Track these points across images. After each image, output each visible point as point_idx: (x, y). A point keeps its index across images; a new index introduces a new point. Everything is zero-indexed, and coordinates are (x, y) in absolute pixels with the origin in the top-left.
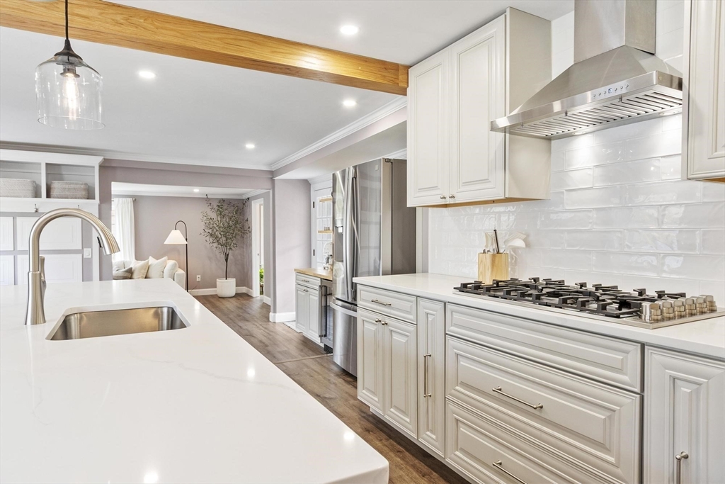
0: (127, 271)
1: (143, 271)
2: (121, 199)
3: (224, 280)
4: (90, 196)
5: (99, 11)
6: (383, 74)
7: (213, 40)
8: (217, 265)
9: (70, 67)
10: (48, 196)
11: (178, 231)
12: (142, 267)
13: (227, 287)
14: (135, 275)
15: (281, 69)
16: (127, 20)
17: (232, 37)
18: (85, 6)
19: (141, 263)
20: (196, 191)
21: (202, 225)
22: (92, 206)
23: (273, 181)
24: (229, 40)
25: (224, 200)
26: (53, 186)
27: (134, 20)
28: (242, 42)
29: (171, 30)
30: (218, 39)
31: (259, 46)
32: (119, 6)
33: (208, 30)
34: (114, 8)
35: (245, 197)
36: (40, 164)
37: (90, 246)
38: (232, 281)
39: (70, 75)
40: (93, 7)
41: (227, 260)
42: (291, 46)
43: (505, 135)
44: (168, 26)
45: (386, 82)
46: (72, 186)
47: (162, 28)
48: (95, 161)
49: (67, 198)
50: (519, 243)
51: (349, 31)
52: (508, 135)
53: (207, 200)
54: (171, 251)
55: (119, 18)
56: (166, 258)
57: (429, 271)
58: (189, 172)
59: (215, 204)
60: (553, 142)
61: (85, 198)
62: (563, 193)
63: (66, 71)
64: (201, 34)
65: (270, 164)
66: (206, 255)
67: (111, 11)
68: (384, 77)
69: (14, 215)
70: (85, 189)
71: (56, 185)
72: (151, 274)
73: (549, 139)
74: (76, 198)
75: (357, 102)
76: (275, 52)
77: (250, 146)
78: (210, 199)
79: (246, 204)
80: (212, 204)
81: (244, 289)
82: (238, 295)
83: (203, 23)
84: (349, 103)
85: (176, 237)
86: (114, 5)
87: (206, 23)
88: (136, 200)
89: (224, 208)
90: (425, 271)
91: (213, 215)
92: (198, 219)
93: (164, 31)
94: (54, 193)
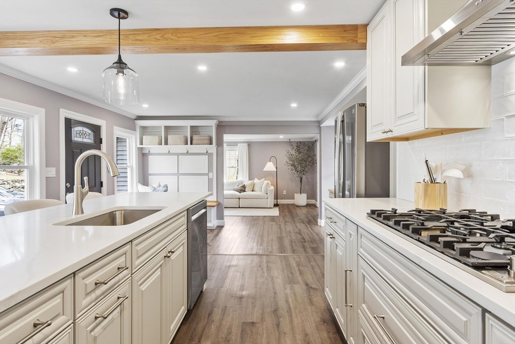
0: (242, 187)
1: (251, 187)
2: (241, 144)
3: (299, 195)
4: (211, 143)
5: (148, 35)
6: (341, 35)
7: (211, 38)
8: (295, 185)
9: (120, 70)
10: (191, 144)
11: (271, 163)
12: (250, 185)
13: (301, 199)
14: (246, 190)
15: (260, 48)
16: (162, 37)
17: (224, 33)
18: (140, 34)
19: (251, 182)
20: (281, 137)
21: (286, 159)
22: (213, 149)
23: (320, 128)
24: (222, 36)
25: (300, 142)
26: (193, 138)
27: (166, 36)
28: (230, 35)
29: (187, 37)
30: (215, 36)
31: (242, 35)
32: (158, 29)
33: (208, 32)
34: (157, 31)
35: (314, 140)
36: (187, 126)
37: (212, 171)
38: (304, 196)
39: (121, 74)
40: (145, 34)
41: (301, 182)
42: (265, 30)
43: (425, 68)
44: (185, 35)
45: (345, 42)
46: (203, 138)
47: (181, 37)
48: (213, 123)
49: (199, 144)
50: (457, 173)
51: (298, 8)
52: (427, 67)
53: (290, 143)
54: (267, 175)
55: (158, 37)
56: (263, 179)
57: (397, 197)
58: (264, 126)
59: (295, 145)
60: (493, 67)
61: (208, 144)
62: (503, 120)
63: (119, 72)
64: (204, 35)
65: (317, 116)
66: (288, 179)
67: (154, 33)
68: (344, 37)
69: (178, 155)
70: (208, 139)
71: (195, 137)
72: (255, 189)
73: (489, 63)
74: (204, 144)
75: (346, 63)
76: (253, 37)
77: (294, 105)
78: (291, 142)
79: (314, 144)
80: (293, 145)
81: (312, 201)
82: (308, 205)
83: (205, 28)
84: (339, 64)
85: (270, 167)
86: (156, 30)
87: (207, 28)
88: (250, 144)
89: (301, 147)
90: (395, 196)
91: (293, 152)
92: (284, 155)
93: (182, 39)
94: (194, 142)
